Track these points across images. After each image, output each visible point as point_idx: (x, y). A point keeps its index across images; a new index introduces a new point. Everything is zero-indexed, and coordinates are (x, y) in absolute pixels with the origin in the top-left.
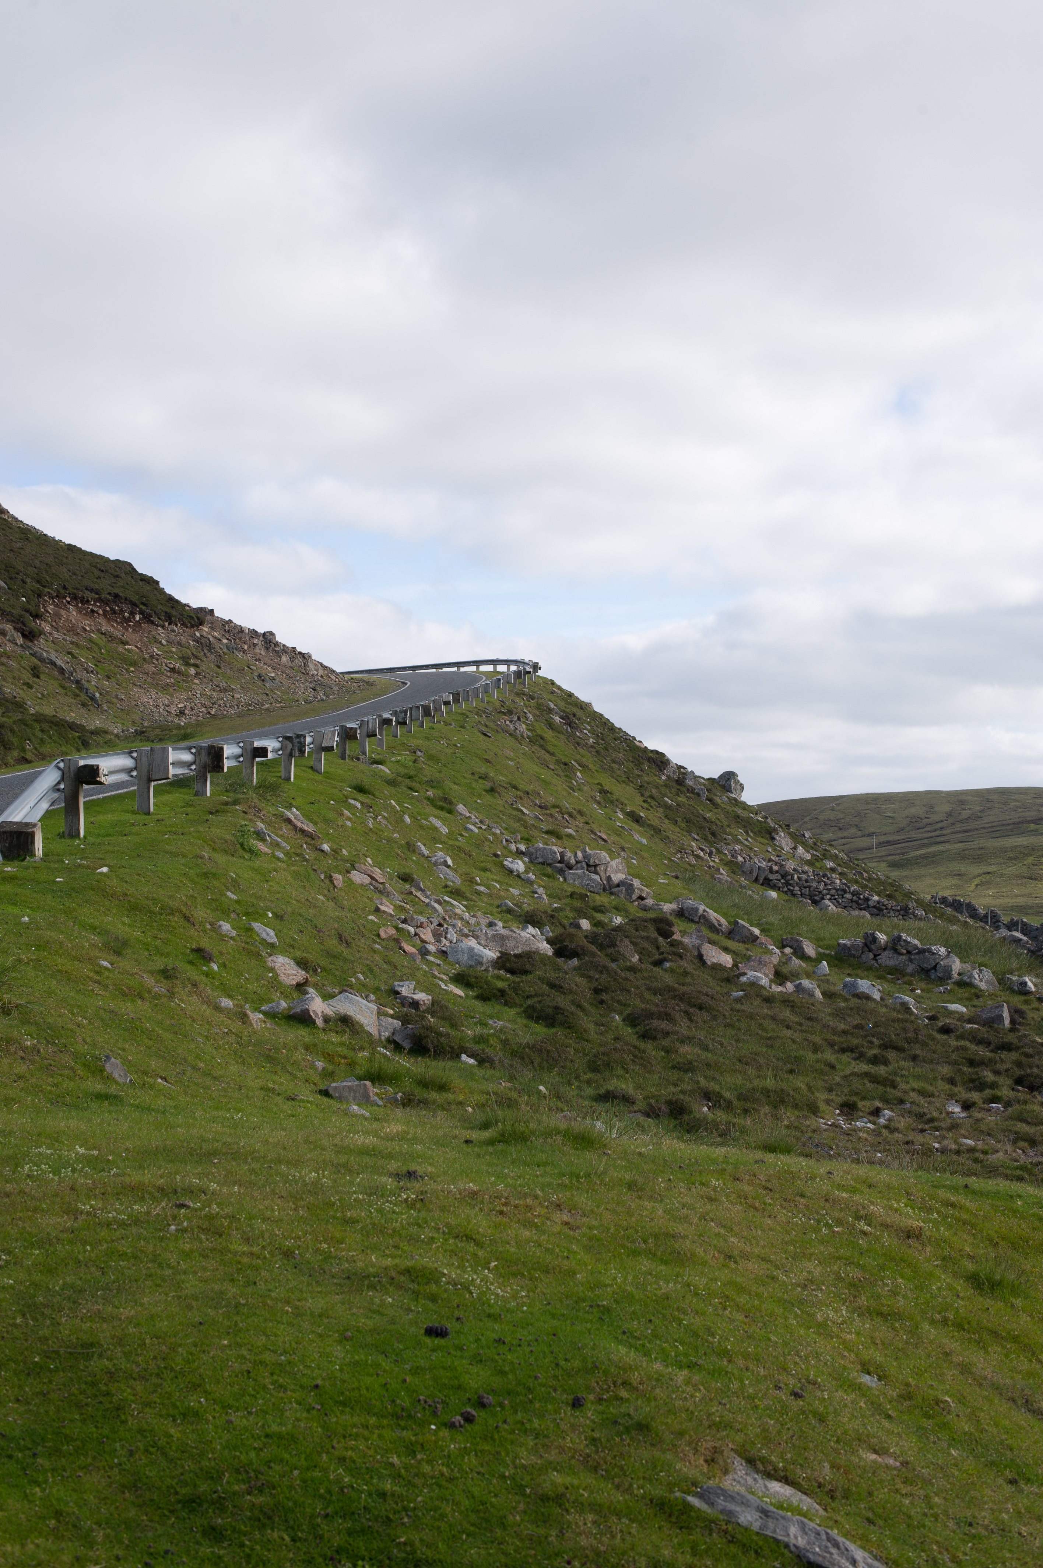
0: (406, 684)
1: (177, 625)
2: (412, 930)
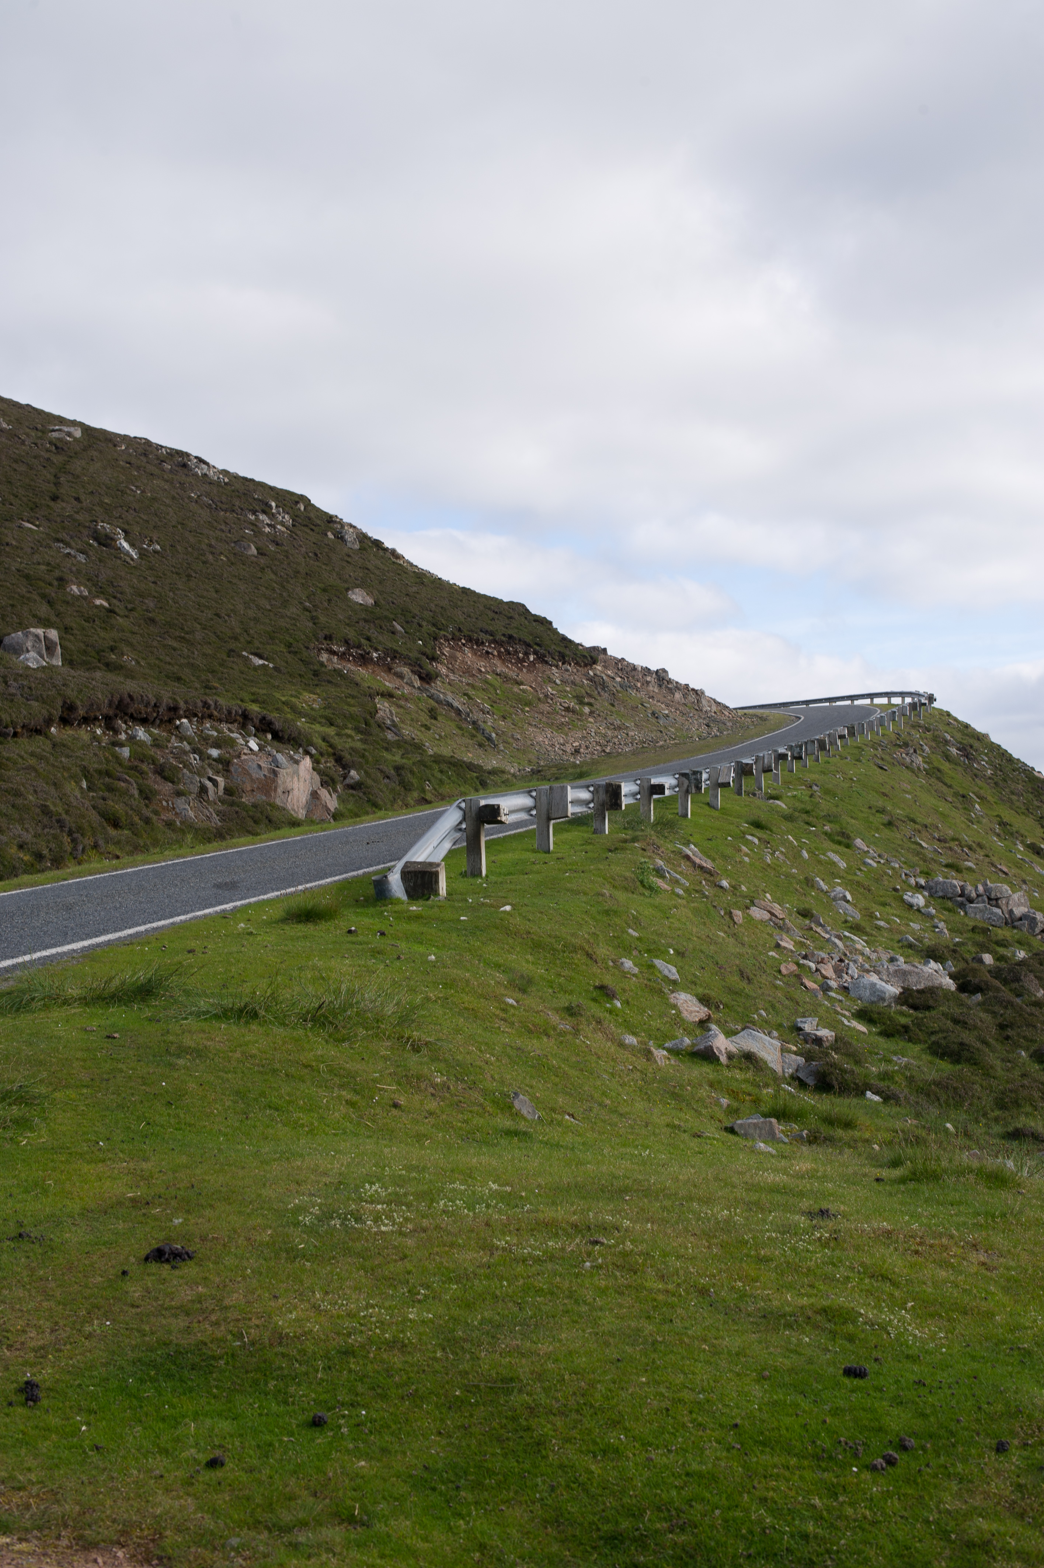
0: (800, 718)
1: (570, 665)
2: (813, 966)
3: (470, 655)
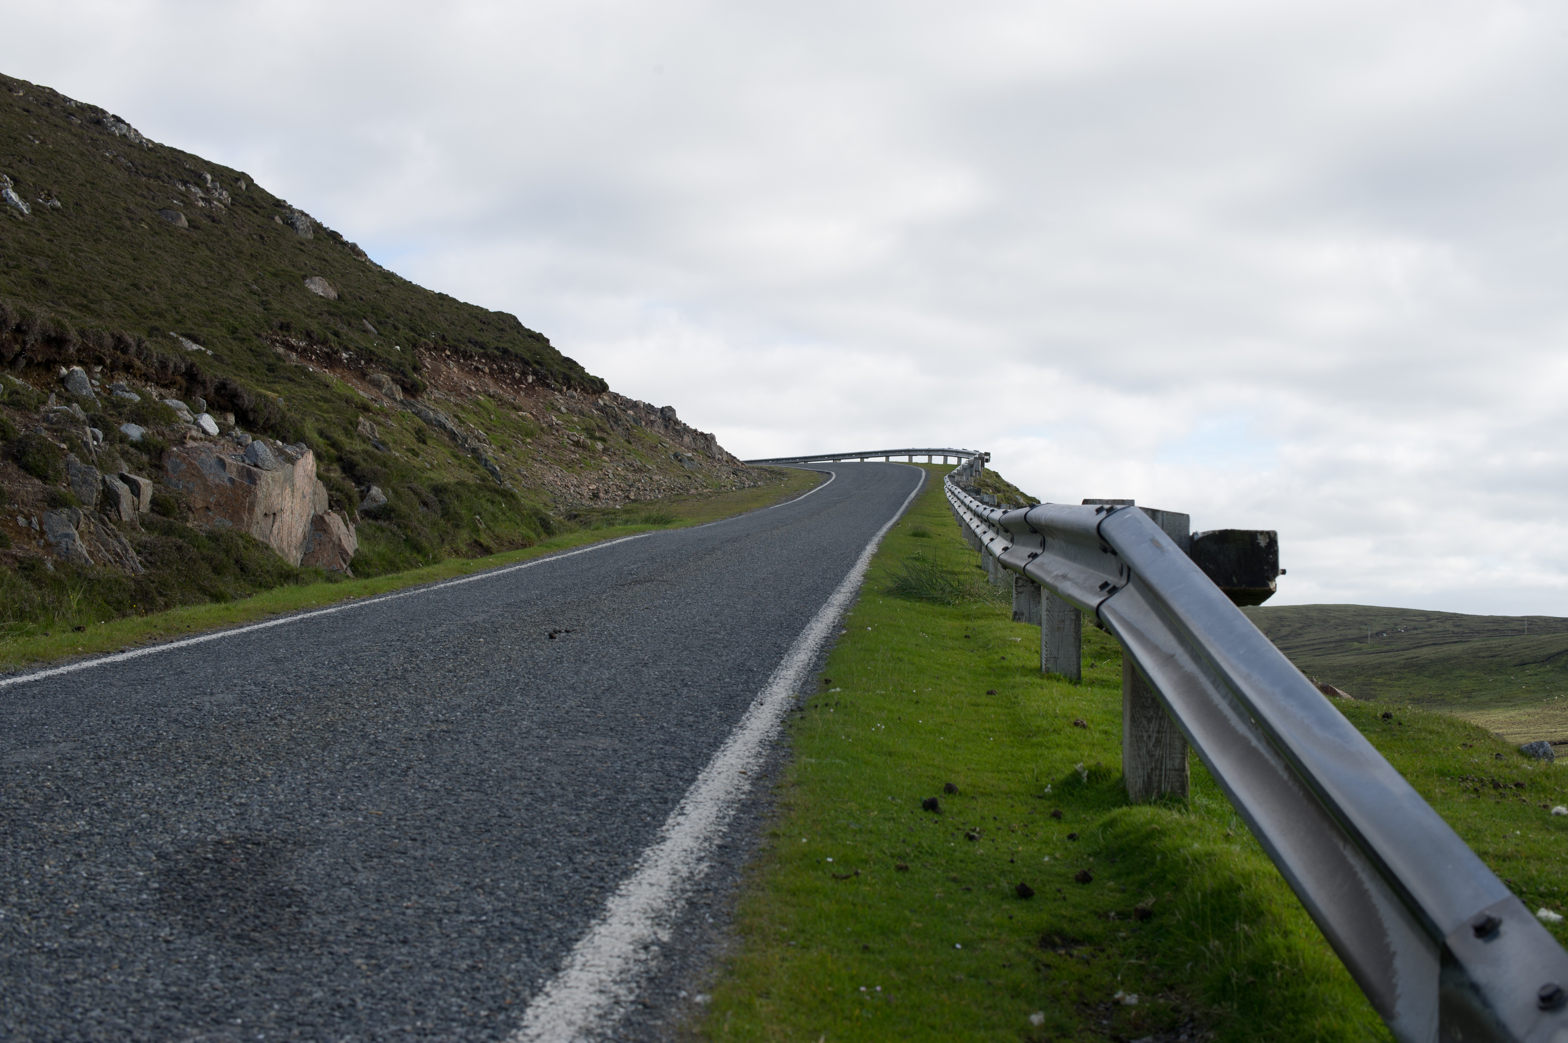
0: (831, 475)
3: (455, 370)
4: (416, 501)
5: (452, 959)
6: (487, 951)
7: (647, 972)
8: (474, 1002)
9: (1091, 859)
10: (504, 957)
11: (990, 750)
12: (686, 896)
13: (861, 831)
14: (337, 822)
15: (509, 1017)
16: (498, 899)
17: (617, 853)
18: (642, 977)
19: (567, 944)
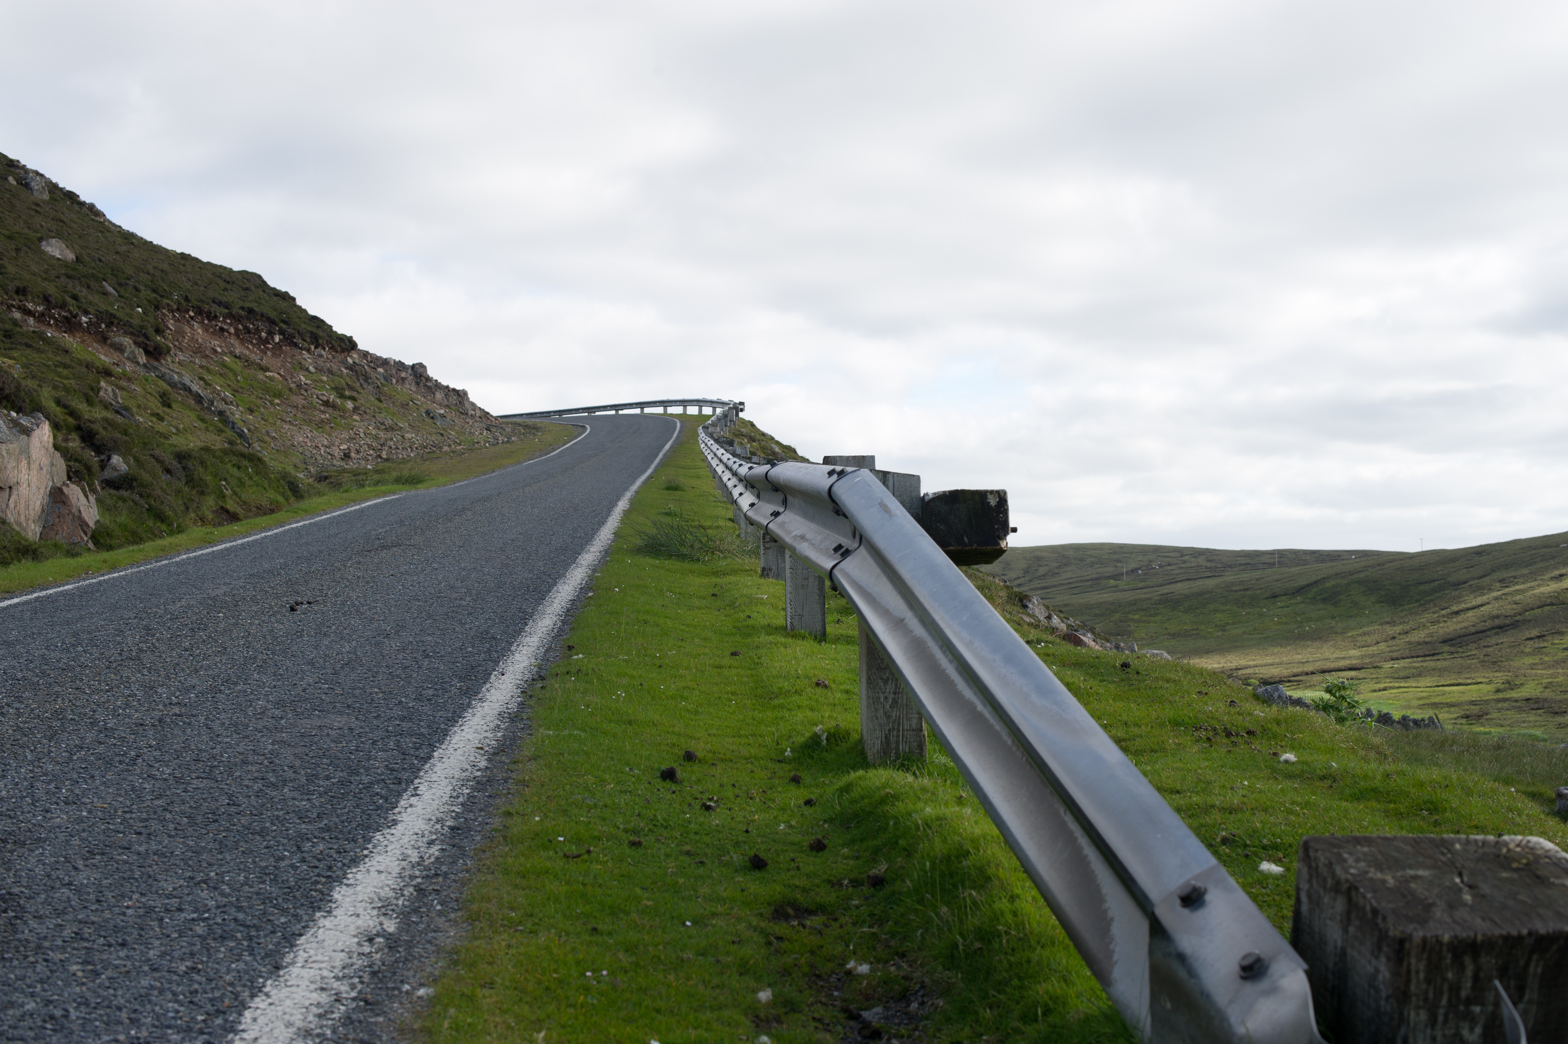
0: (585, 428)
1: (324, 349)
3: (200, 331)
4: (159, 469)
5: (170, 961)
6: (208, 950)
7: (370, 966)
8: (192, 1006)
9: (826, 826)
10: (225, 956)
11: (731, 714)
12: (414, 883)
13: (596, 806)
14: (60, 818)
15: (226, 1021)
16: (223, 894)
17: (347, 839)
18: (365, 972)
19: (290, 940)
